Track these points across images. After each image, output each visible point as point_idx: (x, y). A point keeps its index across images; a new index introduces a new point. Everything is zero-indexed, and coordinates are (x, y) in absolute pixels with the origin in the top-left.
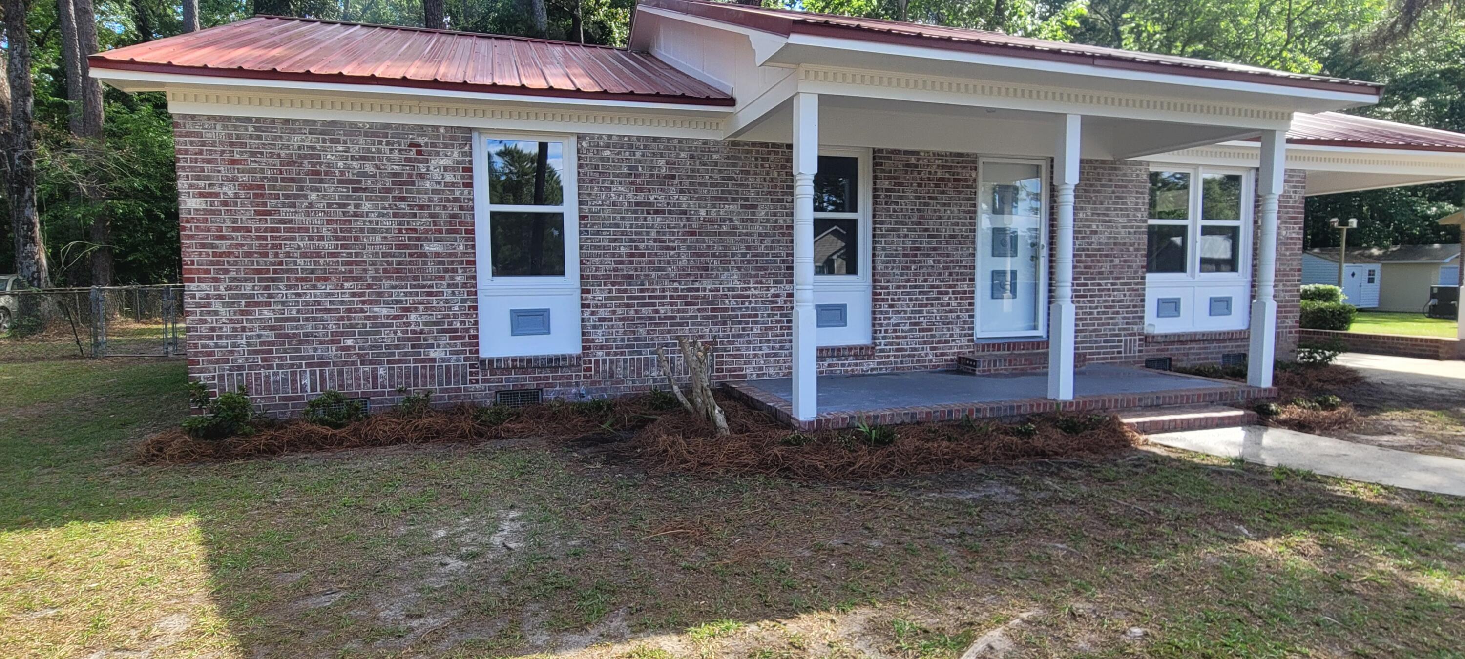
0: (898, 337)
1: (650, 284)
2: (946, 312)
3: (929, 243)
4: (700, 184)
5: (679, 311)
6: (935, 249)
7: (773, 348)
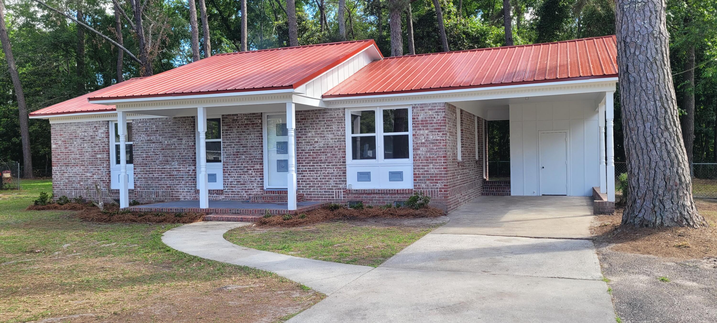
0: (232, 187)
1: (152, 166)
2: (251, 177)
3: (243, 150)
4: (165, 133)
5: (160, 176)
6: (245, 152)
7: (189, 189)
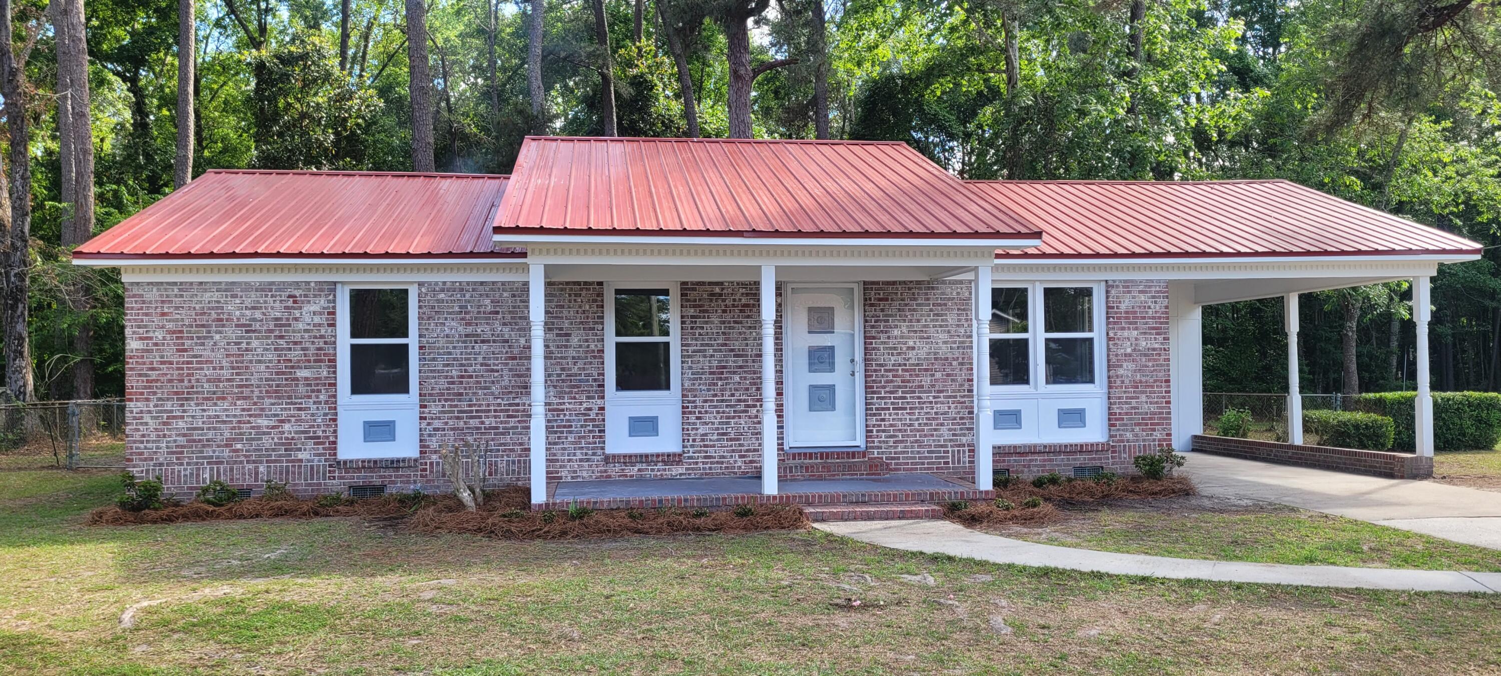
0: (705, 446)
1: (477, 400)
2: (754, 423)
3: (734, 362)
4: (520, 318)
5: (501, 422)
6: (741, 367)
7: (586, 454)
